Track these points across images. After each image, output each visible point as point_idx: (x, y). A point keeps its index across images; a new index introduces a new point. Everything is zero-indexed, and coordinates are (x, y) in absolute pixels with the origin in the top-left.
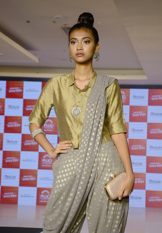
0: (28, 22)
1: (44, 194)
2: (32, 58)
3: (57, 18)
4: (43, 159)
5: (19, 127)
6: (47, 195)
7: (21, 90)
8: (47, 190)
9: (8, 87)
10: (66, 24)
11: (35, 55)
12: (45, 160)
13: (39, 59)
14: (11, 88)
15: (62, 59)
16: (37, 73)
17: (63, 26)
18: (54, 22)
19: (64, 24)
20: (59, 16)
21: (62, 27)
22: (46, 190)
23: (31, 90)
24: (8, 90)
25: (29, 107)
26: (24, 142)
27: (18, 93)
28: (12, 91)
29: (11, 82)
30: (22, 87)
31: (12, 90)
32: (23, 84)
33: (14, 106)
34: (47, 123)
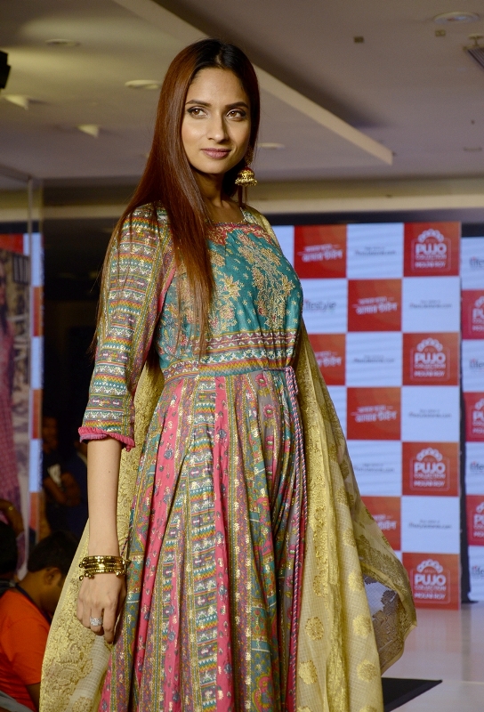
0: (359, 40)
1: (426, 571)
2: (371, 150)
3: (450, 20)
4: (416, 465)
5: (337, 366)
6: (434, 577)
7: (340, 254)
8: (434, 560)
9: (299, 246)
10: (478, 38)
11: (381, 142)
12: (422, 466)
13: (394, 154)
14: (308, 249)
15: (466, 150)
16: (389, 196)
17: (471, 44)
18: (440, 34)
19: (474, 38)
20: (455, 14)
21: (465, 48)
22: (429, 561)
23: (370, 252)
24: (300, 253)
25: (366, 305)
26: (355, 410)
27: (331, 261)
28: (314, 257)
29: (308, 230)
30: (342, 244)
31: (312, 254)
32: (345, 232)
33: (321, 303)
34: (423, 352)
